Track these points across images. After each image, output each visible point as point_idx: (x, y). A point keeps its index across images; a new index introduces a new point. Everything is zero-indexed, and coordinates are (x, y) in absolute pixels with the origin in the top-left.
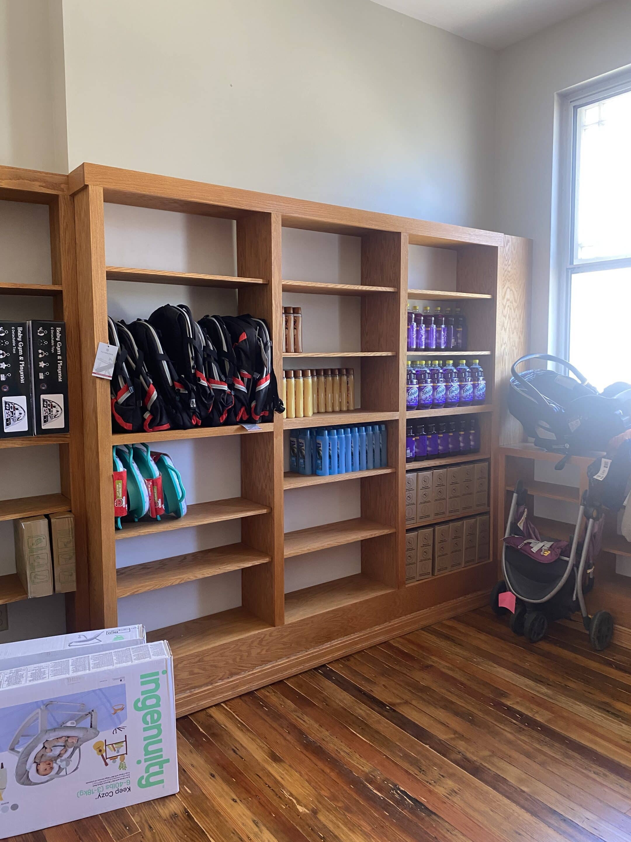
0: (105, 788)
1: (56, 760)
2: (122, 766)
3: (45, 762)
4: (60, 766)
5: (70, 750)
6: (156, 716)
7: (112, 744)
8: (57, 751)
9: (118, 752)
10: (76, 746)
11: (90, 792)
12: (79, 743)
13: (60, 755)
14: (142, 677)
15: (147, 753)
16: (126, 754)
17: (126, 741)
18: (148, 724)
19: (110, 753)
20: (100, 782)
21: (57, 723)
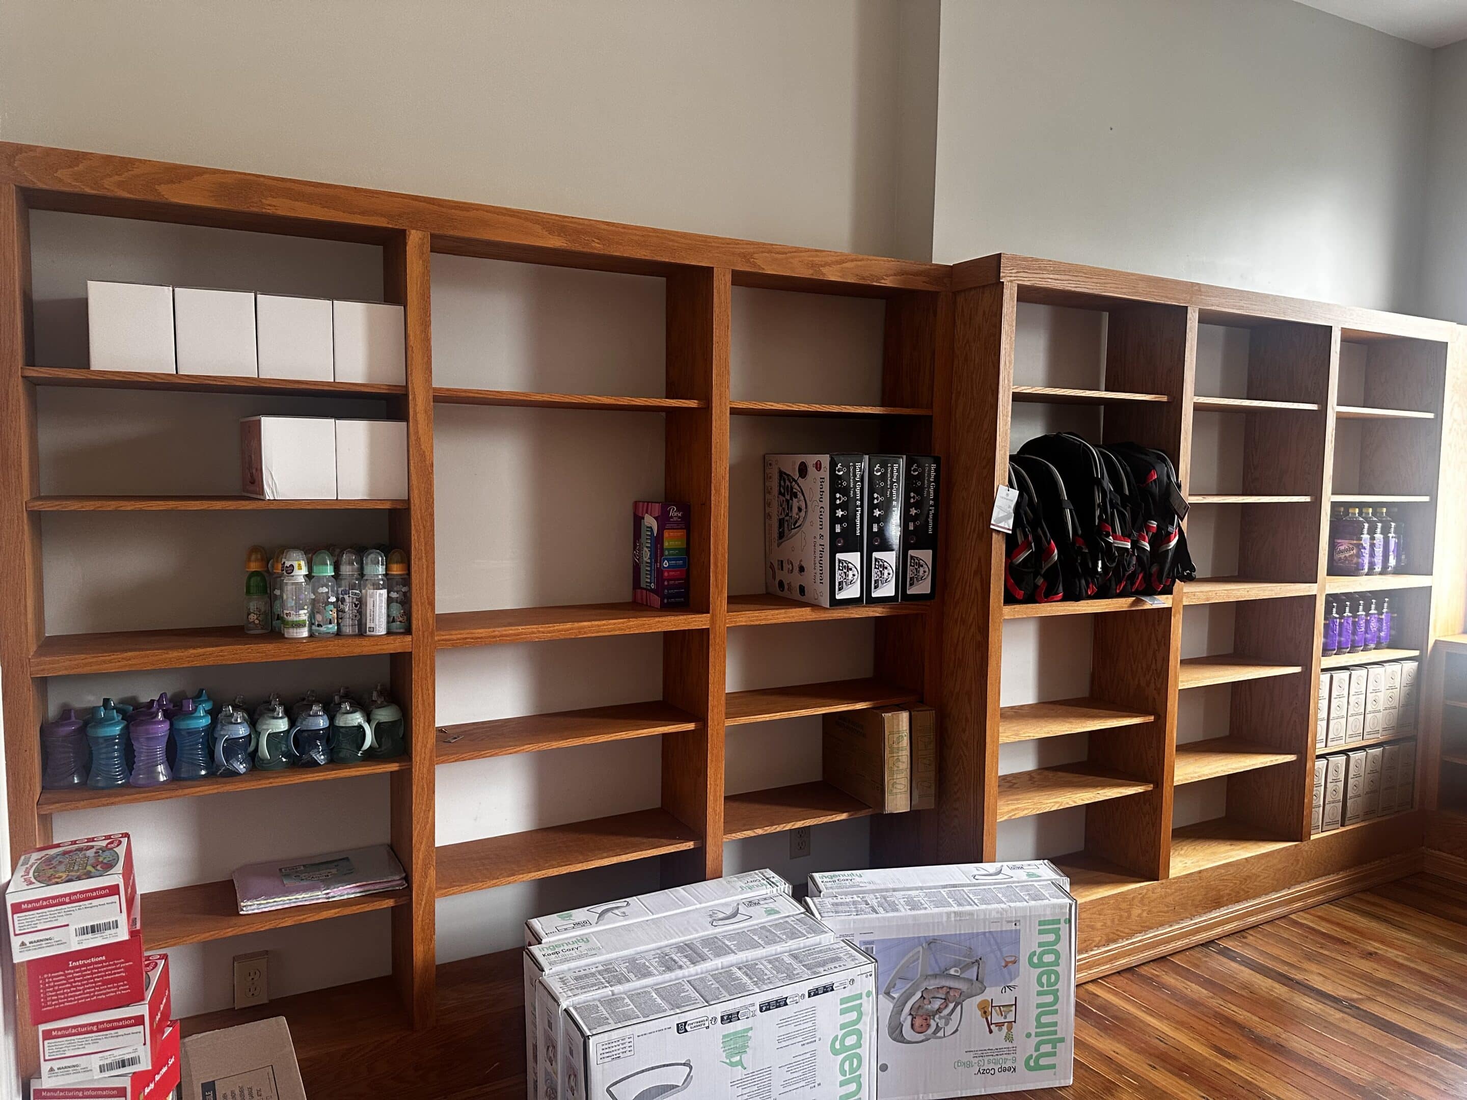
0: (986, 1062)
1: (934, 1016)
2: (1009, 1038)
3: (922, 1016)
4: (937, 1024)
5: (951, 1006)
6: (1053, 977)
7: (999, 1006)
8: (937, 1004)
9: (1006, 1017)
10: (958, 1001)
11: (969, 1065)
12: (962, 998)
13: (939, 1010)
14: (1041, 923)
15: (1039, 1025)
16: (1015, 1022)
17: (1015, 1005)
18: (1043, 987)
19: (996, 1018)
20: (982, 1054)
21: (940, 967)
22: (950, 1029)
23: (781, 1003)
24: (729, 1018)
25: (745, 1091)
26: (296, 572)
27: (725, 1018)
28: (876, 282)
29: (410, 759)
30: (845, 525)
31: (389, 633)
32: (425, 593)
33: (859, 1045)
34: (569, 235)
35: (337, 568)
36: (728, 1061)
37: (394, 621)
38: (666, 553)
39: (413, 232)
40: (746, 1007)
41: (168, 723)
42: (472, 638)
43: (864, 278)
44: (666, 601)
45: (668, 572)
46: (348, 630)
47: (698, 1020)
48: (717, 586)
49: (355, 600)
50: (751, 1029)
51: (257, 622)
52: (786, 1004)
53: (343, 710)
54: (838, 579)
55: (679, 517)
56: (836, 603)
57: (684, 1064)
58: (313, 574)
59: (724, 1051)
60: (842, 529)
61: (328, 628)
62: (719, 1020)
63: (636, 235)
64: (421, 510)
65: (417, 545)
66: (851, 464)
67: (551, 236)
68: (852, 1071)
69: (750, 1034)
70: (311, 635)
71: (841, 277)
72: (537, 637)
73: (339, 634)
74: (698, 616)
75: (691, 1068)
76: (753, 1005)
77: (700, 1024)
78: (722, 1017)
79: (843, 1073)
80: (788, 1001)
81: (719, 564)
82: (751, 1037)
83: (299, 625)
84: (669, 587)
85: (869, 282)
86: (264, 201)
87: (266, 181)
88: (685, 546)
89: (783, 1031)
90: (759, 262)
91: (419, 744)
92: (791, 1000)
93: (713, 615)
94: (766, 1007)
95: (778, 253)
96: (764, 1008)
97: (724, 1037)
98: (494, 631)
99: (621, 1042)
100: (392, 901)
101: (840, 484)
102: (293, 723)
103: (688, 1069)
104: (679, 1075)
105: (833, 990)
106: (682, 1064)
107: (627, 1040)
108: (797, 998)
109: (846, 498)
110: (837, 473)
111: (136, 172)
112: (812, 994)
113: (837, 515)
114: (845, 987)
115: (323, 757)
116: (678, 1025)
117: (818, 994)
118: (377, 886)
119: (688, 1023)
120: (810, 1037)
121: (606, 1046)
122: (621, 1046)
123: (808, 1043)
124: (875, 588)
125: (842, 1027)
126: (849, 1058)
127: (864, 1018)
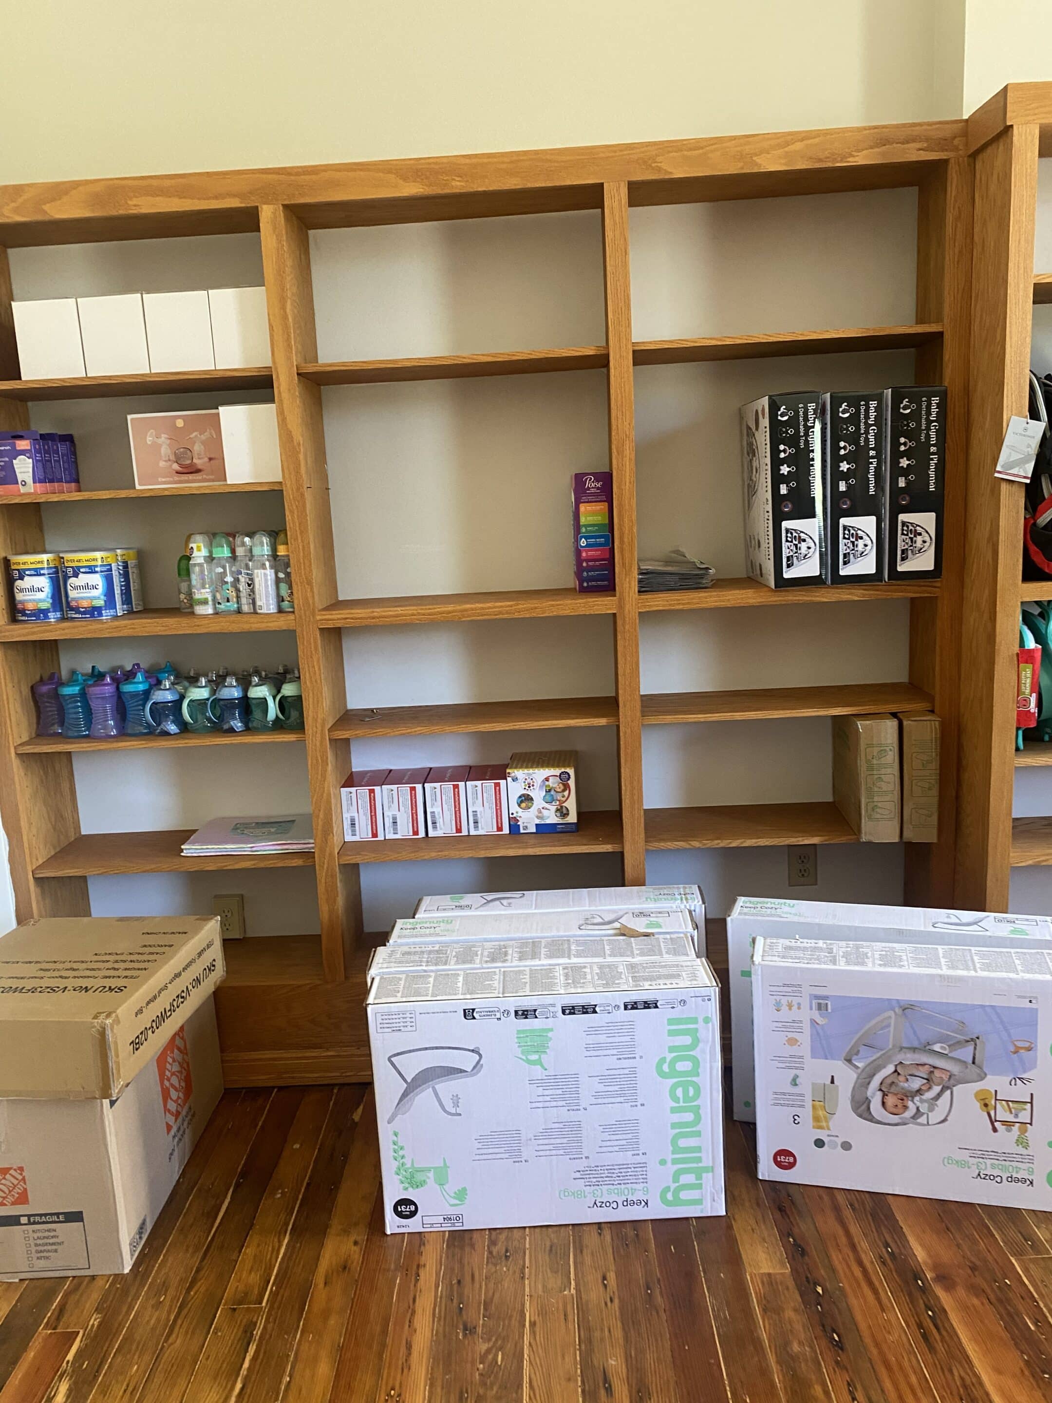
0: (989, 1166)
1: (913, 1097)
2: (1022, 1142)
3: (896, 1094)
4: (918, 1108)
5: (937, 1089)
7: (1007, 1101)
8: (916, 1084)
9: (1016, 1116)
10: (946, 1085)
11: (965, 1165)
12: (952, 1082)
13: (919, 1092)
16: (1031, 1124)
17: (1031, 1103)
19: (1003, 1114)
20: (983, 1155)
21: (918, 1039)
22: (935, 1117)
23: (588, 1009)
24: (524, 1014)
25: (547, 1092)
26: (196, 553)
27: (520, 1013)
28: (841, 161)
29: (304, 733)
30: (793, 484)
31: (280, 611)
32: (303, 573)
34: (427, 178)
35: (233, 551)
36: (524, 1058)
37: (283, 601)
38: (583, 530)
39: (265, 207)
40: (544, 1006)
41: (115, 686)
42: (352, 618)
43: (820, 160)
44: (585, 584)
45: (587, 551)
46: (246, 608)
47: (487, 1010)
48: (624, 564)
49: (248, 580)
50: (552, 1030)
51: (185, 601)
52: (595, 1012)
53: (254, 683)
54: (785, 553)
55: (598, 488)
56: (782, 583)
57: (473, 1051)
58: (214, 556)
59: (519, 1047)
60: (790, 490)
61: (227, 606)
62: (513, 1014)
63: (503, 163)
64: (292, 490)
65: (292, 525)
66: (801, 406)
67: (407, 184)
69: (550, 1034)
70: (216, 613)
71: (785, 164)
72: (418, 620)
73: (239, 611)
74: (600, 599)
75: (480, 1056)
76: (553, 1005)
77: (490, 1013)
78: (516, 1012)
79: (674, 1098)
80: (597, 1009)
81: (626, 540)
82: (551, 1039)
83: (205, 602)
84: (589, 569)
85: (830, 165)
86: (130, 203)
87: (129, 182)
88: (607, 521)
89: (591, 1039)
90: (664, 166)
91: (310, 718)
92: (602, 1008)
93: (620, 599)
94: (570, 1010)
95: (690, 149)
96: (567, 1011)
97: (519, 1032)
98: (373, 612)
99: (401, 1016)
100: (301, 860)
101: (784, 432)
102: (213, 692)
103: (478, 1057)
104: (467, 1061)
105: (656, 1007)
106: (469, 1050)
107: (408, 1015)
108: (610, 1008)
109: (793, 451)
110: (779, 418)
111: (26, 196)
112: (629, 1007)
113: (781, 472)
114: (673, 1008)
115: (240, 724)
116: (464, 1010)
117: (637, 1008)
118: (295, 847)
119: (476, 1010)
120: (628, 1052)
121: (386, 1017)
122: (402, 1020)
123: (625, 1058)
124: (845, 563)
125: (672, 1049)
126: (685, 1085)
127: (701, 1045)
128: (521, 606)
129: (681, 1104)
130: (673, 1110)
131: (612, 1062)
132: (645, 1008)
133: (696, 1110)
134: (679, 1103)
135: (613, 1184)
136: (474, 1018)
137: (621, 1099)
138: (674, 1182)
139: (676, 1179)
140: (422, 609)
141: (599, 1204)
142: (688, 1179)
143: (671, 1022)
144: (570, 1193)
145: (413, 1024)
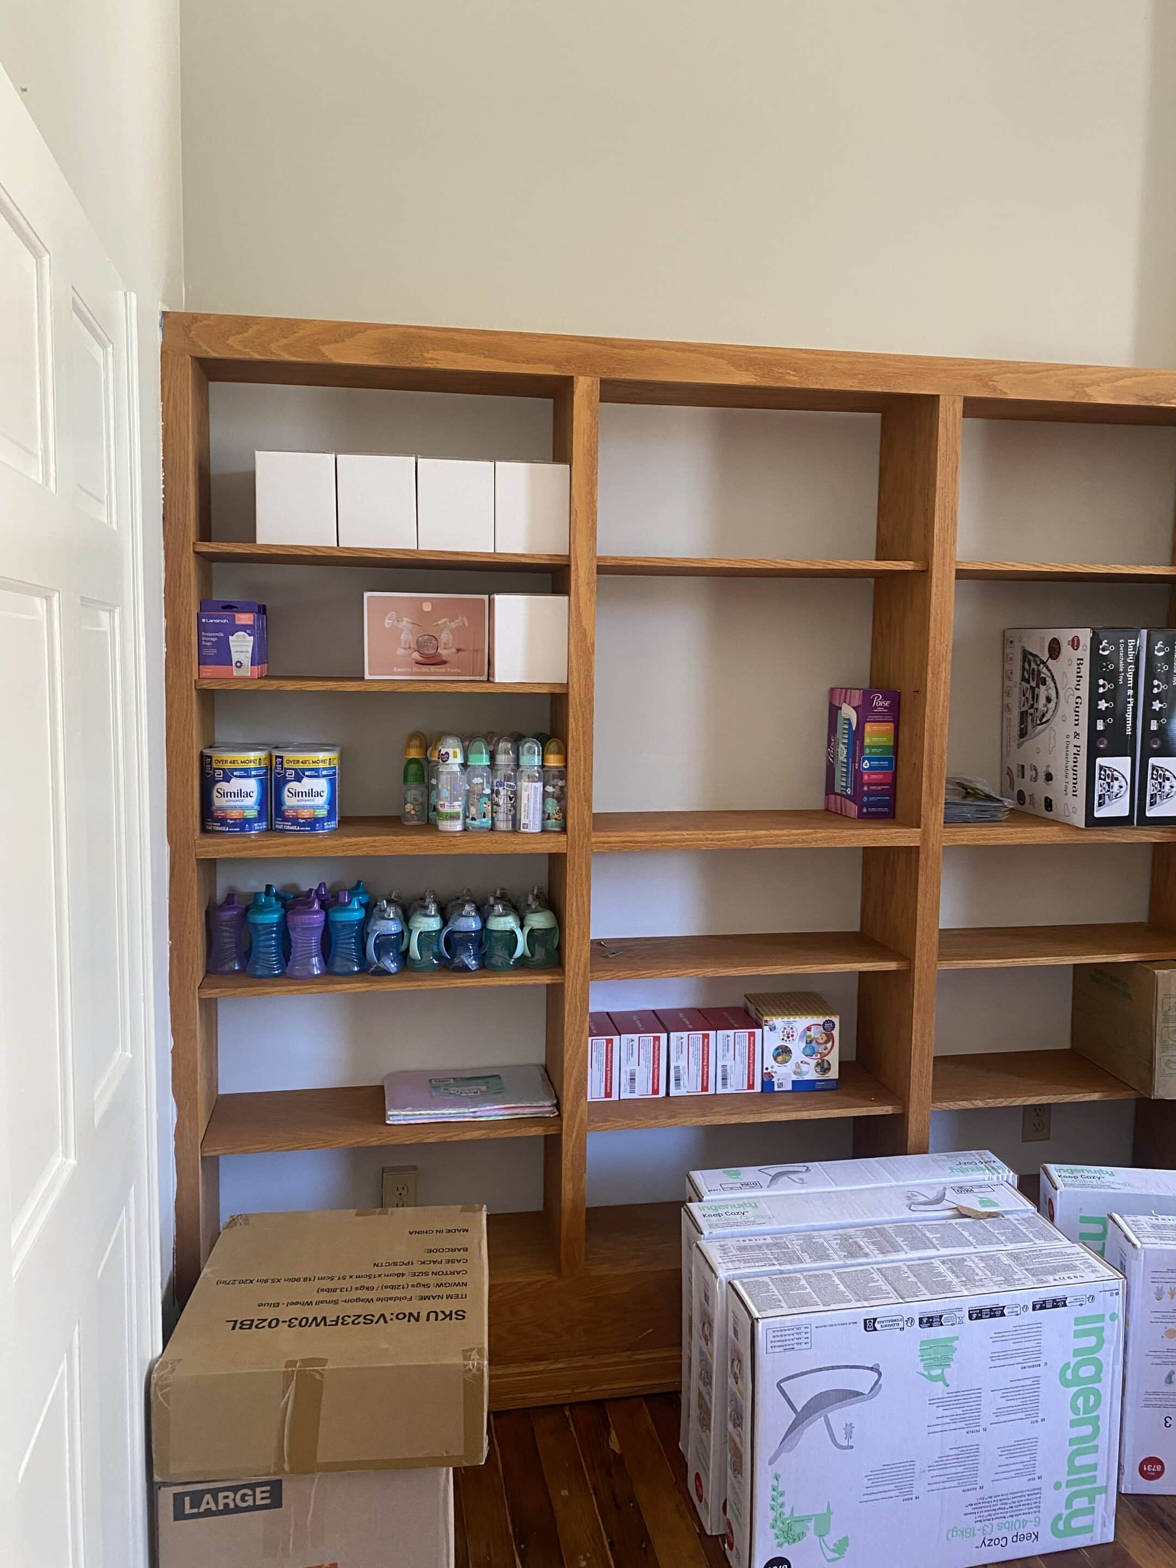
23: (996, 1312)
24: (929, 1321)
25: (946, 1413)
26: (451, 760)
27: (925, 1320)
28: (1164, 402)
29: (563, 973)
30: (1110, 721)
31: (544, 831)
32: (581, 789)
33: (1097, 1378)
34: (760, 368)
35: (492, 757)
36: (926, 1373)
37: (549, 818)
38: (867, 751)
39: (581, 378)
40: (951, 1311)
41: (323, 914)
42: (631, 842)
43: (1146, 399)
44: (865, 810)
45: (869, 775)
46: (502, 825)
47: (890, 1318)
48: (931, 793)
49: (509, 793)
50: (957, 1338)
51: (413, 812)
52: (1003, 1315)
53: (496, 913)
54: (1098, 791)
55: (886, 708)
56: (1092, 822)
57: (872, 1369)
58: (469, 763)
59: (922, 1360)
60: (1107, 726)
61: (482, 822)
62: (917, 1321)
63: (840, 362)
64: (580, 695)
65: (575, 733)
66: (1122, 641)
67: (737, 372)
68: (1087, 1410)
69: (955, 1344)
70: (465, 829)
71: (1113, 399)
72: (705, 846)
73: (493, 829)
74: (904, 830)
75: (880, 1375)
76: (960, 1310)
77: (892, 1323)
78: (921, 1319)
79: (1075, 1409)
80: (1005, 1311)
81: (935, 767)
82: (956, 1349)
83: (453, 817)
84: (870, 793)
85: (1154, 404)
86: (425, 355)
87: (430, 333)
88: (892, 743)
89: (999, 1347)
90: (1000, 386)
91: (573, 958)
92: (1010, 1310)
93: (924, 831)
94: (977, 1314)
95: (1026, 373)
96: (974, 1316)
97: (922, 1343)
98: (655, 836)
99: (795, 1331)
100: (541, 1128)
101: (1104, 667)
102: (445, 922)
103: (876, 1376)
104: (864, 1382)
105: (1065, 1305)
106: (868, 1368)
107: (803, 1330)
108: (1018, 1309)
109: (1112, 686)
110: (1101, 652)
111: (301, 333)
112: (1038, 1307)
113: (1099, 707)
114: (1081, 1305)
115: (474, 962)
116: (865, 1320)
117: (1045, 1308)
118: (527, 1111)
119: (878, 1320)
120: (1033, 1359)
121: (779, 1334)
122: (796, 1336)
123: (1029, 1367)
124: (1152, 804)
125: (1076, 1353)
126: (1085, 1393)
127: (1105, 1345)
128: (819, 835)
129: (1081, 1416)
130: (1073, 1424)
131: (1017, 1372)
132: (1054, 1307)
133: (1095, 1421)
134: (1079, 1414)
135: (1005, 1517)
136: (875, 1329)
137: (1021, 1415)
138: (1066, 1508)
139: (1068, 1505)
140: (710, 834)
141: (987, 1542)
142: (1081, 1503)
143: (1078, 1321)
144: (959, 1532)
145: (809, 1340)
